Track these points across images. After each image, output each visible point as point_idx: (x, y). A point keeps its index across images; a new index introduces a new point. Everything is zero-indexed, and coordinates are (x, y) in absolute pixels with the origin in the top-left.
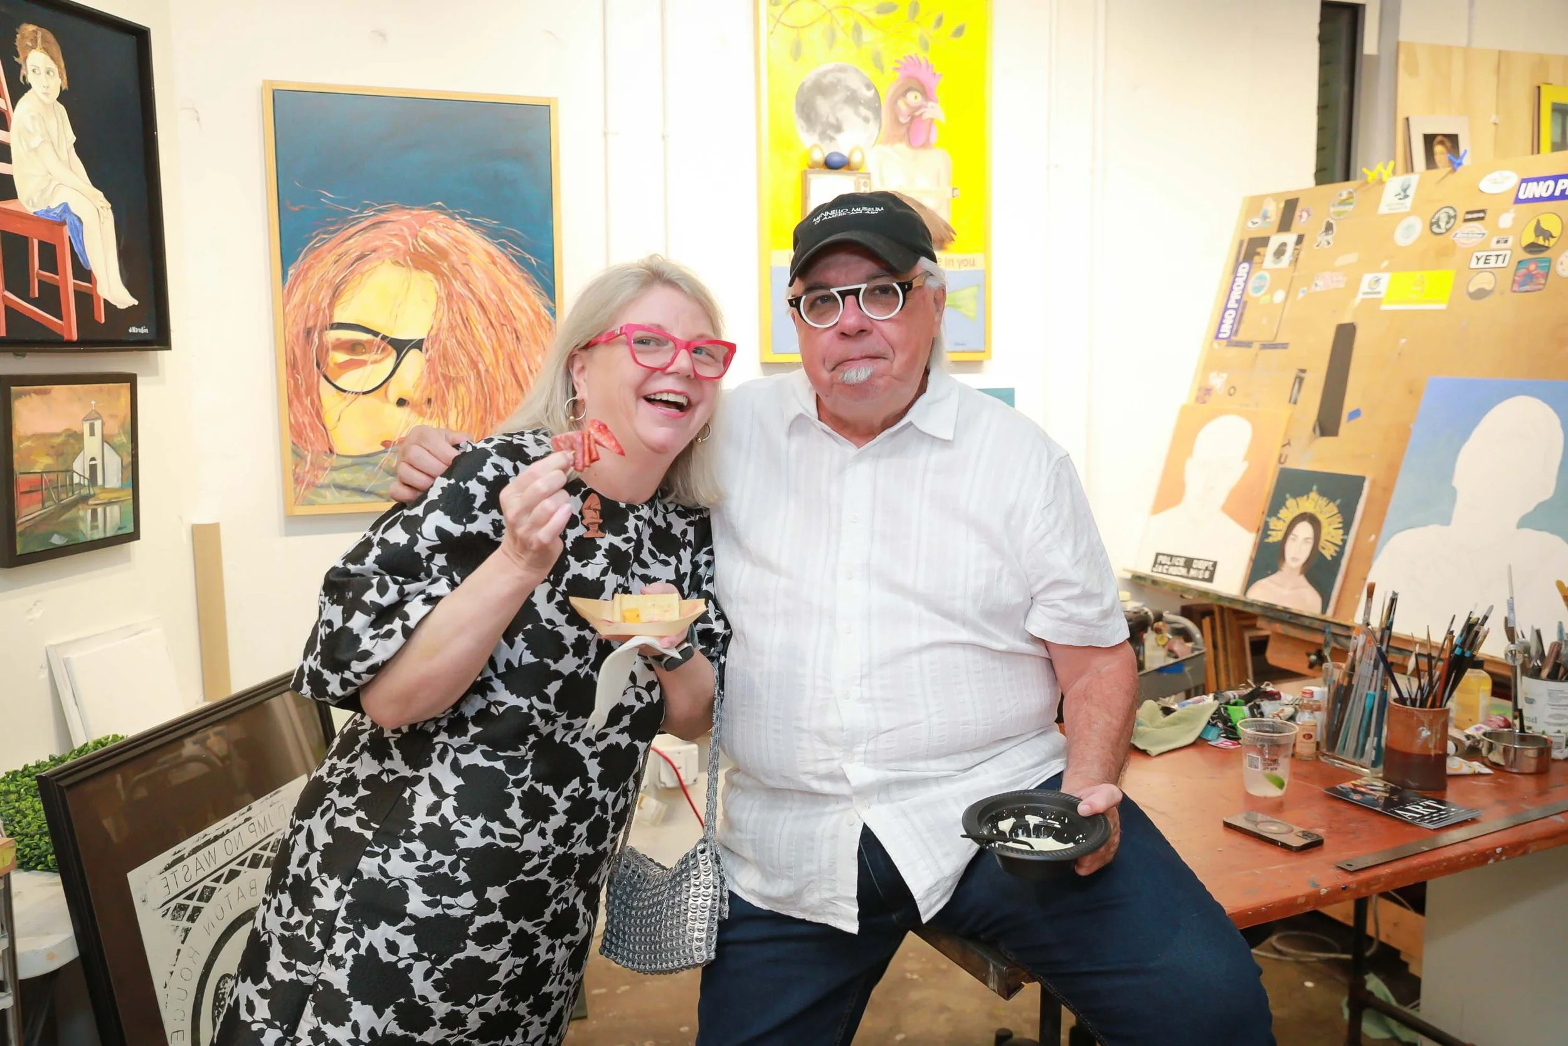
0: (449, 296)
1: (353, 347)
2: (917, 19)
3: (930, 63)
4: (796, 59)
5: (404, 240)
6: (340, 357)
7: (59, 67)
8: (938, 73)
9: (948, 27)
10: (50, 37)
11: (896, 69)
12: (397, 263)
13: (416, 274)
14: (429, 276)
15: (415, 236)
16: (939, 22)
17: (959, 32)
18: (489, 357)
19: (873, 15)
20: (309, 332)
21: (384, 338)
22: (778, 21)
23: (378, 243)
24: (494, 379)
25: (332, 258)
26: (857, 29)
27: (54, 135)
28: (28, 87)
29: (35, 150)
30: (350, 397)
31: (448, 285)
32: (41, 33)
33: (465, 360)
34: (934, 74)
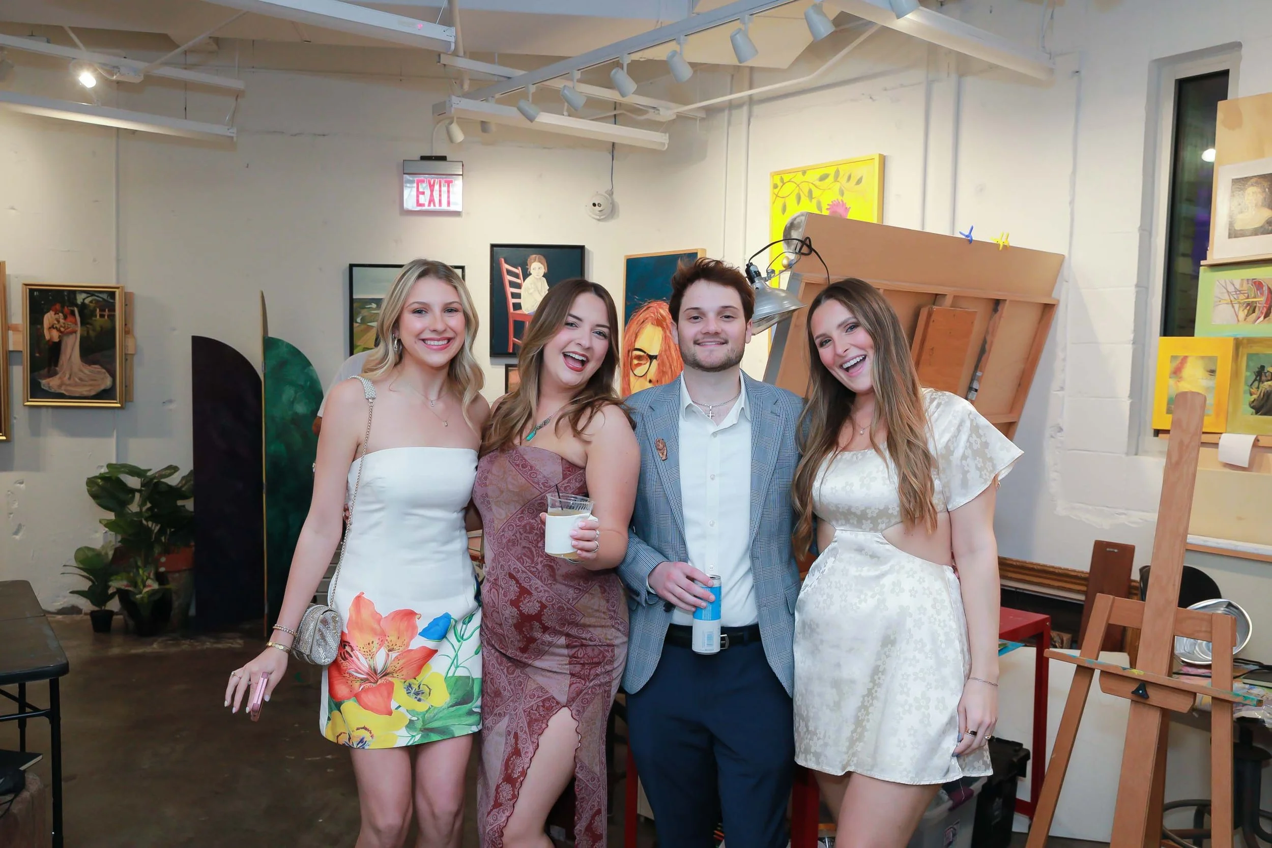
0: (665, 337)
1: (639, 358)
2: (839, 179)
3: (844, 202)
4: (783, 214)
5: (654, 314)
6: (635, 362)
7: (544, 266)
8: (848, 207)
9: (854, 180)
10: (542, 257)
11: (827, 209)
12: (652, 324)
13: (657, 327)
14: (660, 329)
15: (657, 313)
16: (849, 178)
17: (859, 182)
18: (675, 364)
19: (818, 183)
20: (629, 352)
21: (647, 354)
22: (777, 196)
23: (647, 316)
24: (676, 372)
25: (635, 323)
26: (810, 192)
27: (540, 288)
28: (530, 274)
29: (531, 294)
30: (637, 378)
31: (665, 332)
32: (537, 256)
33: (668, 364)
34: (846, 208)
